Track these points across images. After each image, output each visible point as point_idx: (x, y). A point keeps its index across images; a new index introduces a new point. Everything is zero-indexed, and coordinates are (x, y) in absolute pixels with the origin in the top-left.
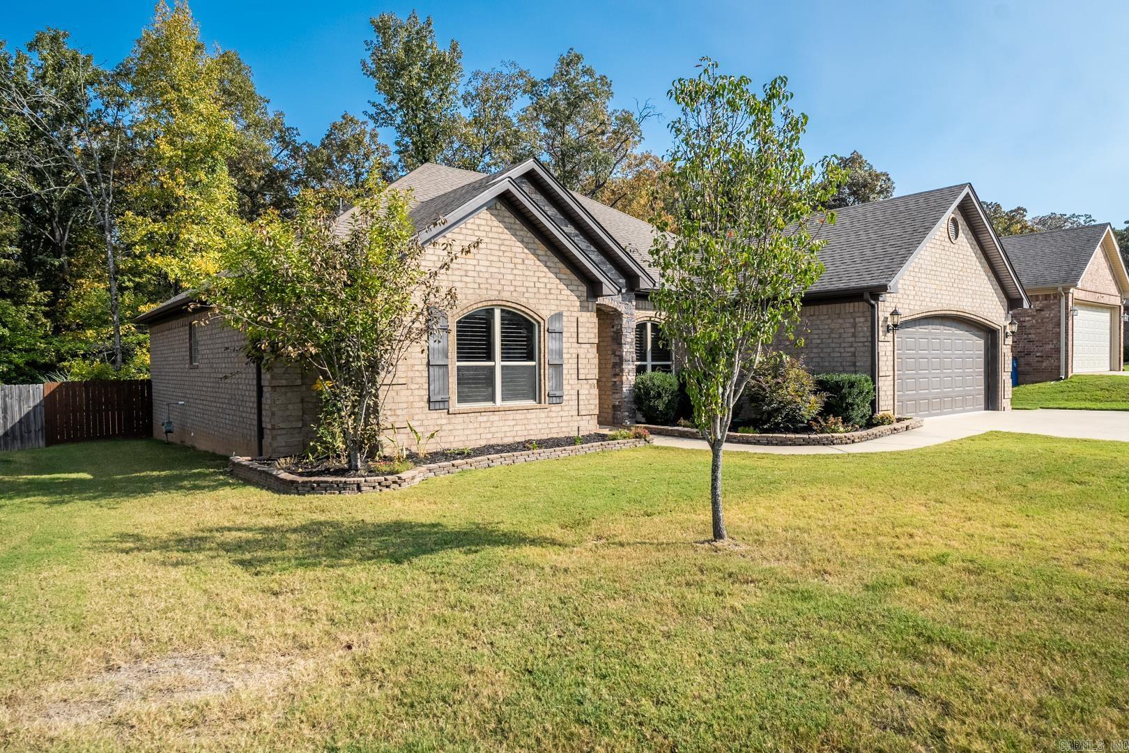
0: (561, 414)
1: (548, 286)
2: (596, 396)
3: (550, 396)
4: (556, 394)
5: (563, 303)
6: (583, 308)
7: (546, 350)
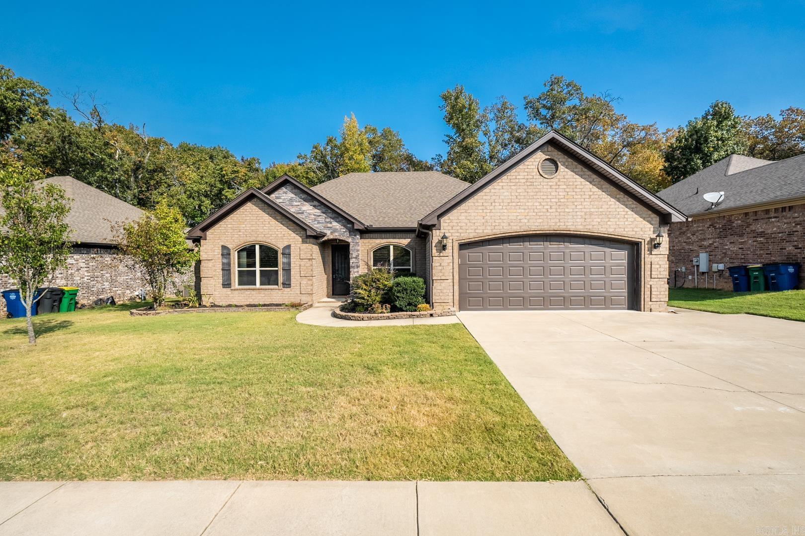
0: (290, 292)
1: (283, 233)
2: (312, 285)
3: (283, 284)
4: (287, 283)
5: (291, 240)
6: (303, 242)
7: (281, 263)
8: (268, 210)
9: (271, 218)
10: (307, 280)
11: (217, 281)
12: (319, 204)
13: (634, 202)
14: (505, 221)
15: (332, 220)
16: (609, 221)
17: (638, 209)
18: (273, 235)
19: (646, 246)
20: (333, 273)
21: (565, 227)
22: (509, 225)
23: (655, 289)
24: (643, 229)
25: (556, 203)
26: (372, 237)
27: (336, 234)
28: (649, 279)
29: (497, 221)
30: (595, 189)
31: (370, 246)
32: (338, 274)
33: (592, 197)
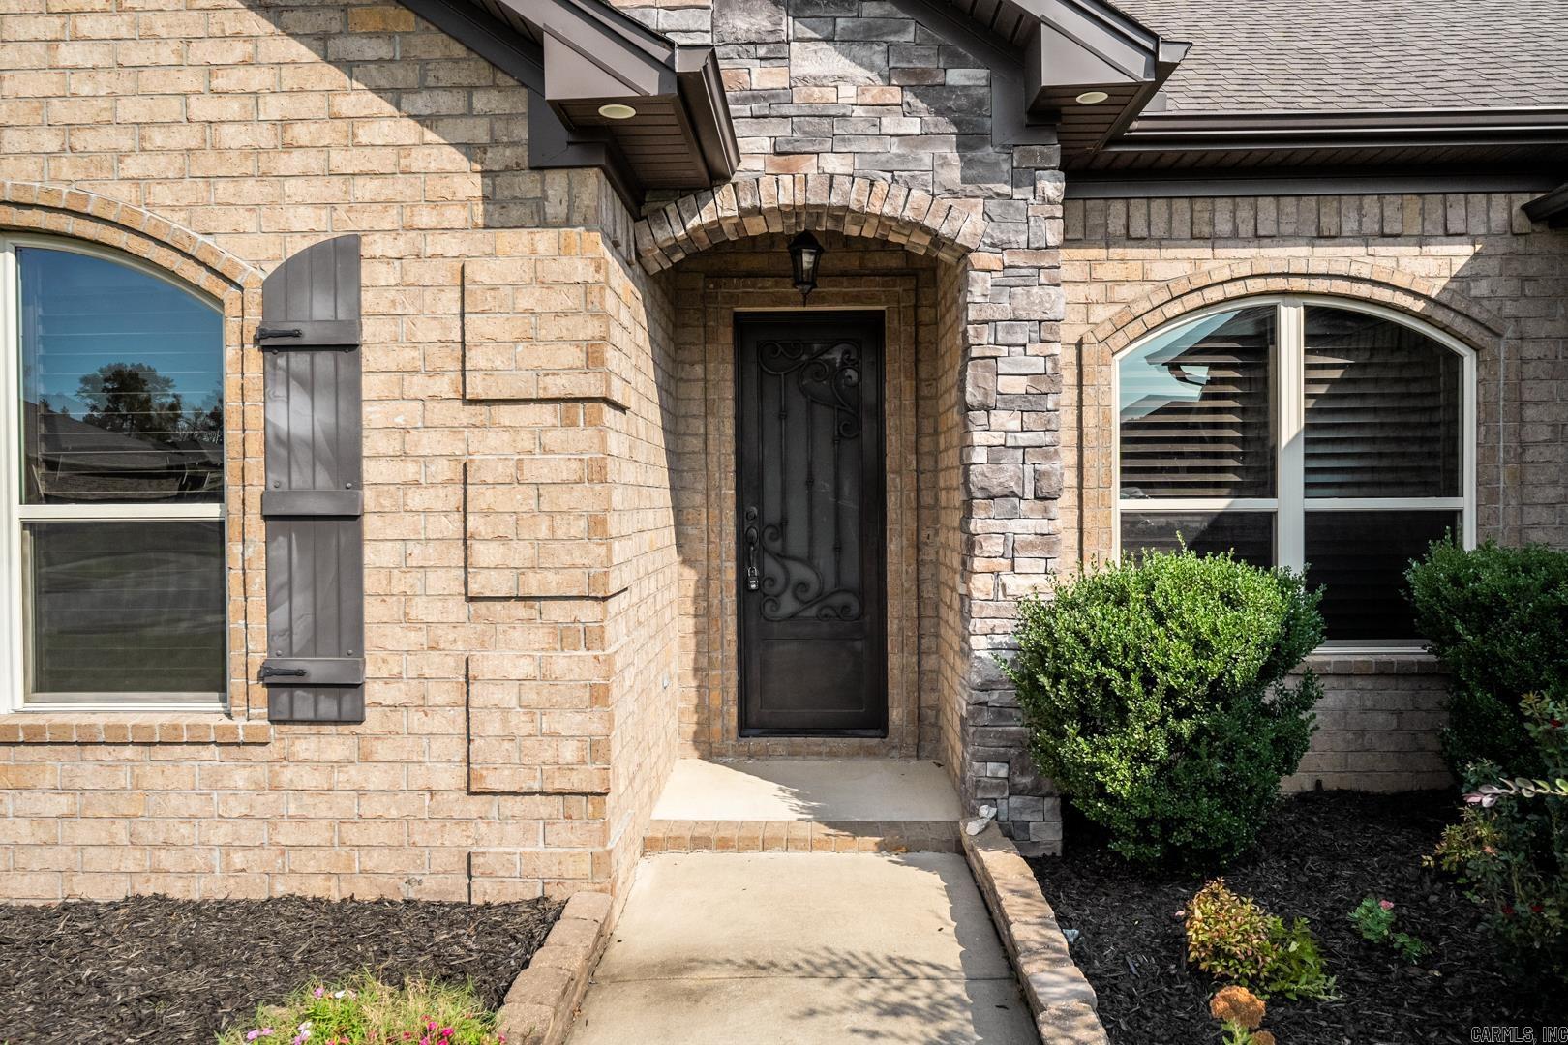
2: (599, 695)
3: (279, 681)
4: (317, 669)
5: (365, 189)
6: (503, 206)
7: (255, 446)
10: (540, 636)
15: (788, 26)
18: (157, 137)
20: (748, 550)
26: (1116, 226)
27: (833, 164)
31: (1101, 313)
32: (782, 557)
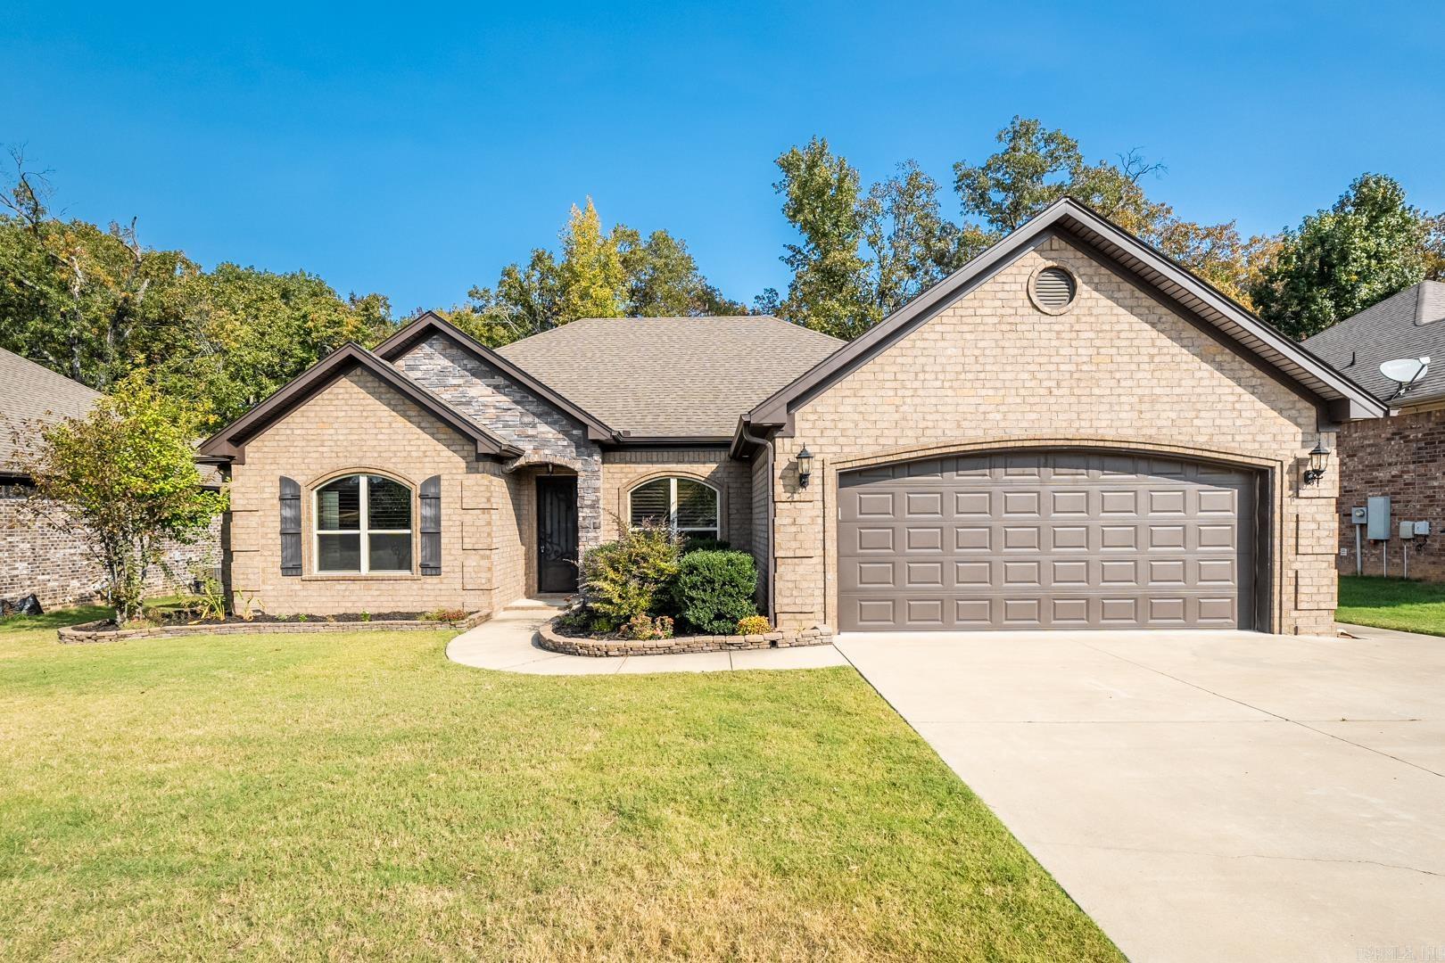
0: (440, 586)
1: (423, 448)
2: (490, 569)
3: (423, 566)
4: (432, 564)
5: (442, 465)
6: (470, 469)
7: (419, 518)
8: (388, 396)
9: (394, 414)
10: (477, 557)
11: (269, 559)
12: (507, 382)
13: (1257, 371)
14: (948, 417)
15: (537, 420)
16: (1197, 417)
17: (1266, 390)
18: (398, 454)
19: (1286, 477)
20: (541, 541)
21: (1092, 431)
22: (959, 426)
23: (1308, 581)
24: (1279, 438)
25: (1071, 373)
26: (628, 459)
27: (547, 452)
28: (1292, 557)
29: (928, 417)
30: (1164, 341)
31: (624, 481)
32: (551, 543)
33: (1157, 359)
